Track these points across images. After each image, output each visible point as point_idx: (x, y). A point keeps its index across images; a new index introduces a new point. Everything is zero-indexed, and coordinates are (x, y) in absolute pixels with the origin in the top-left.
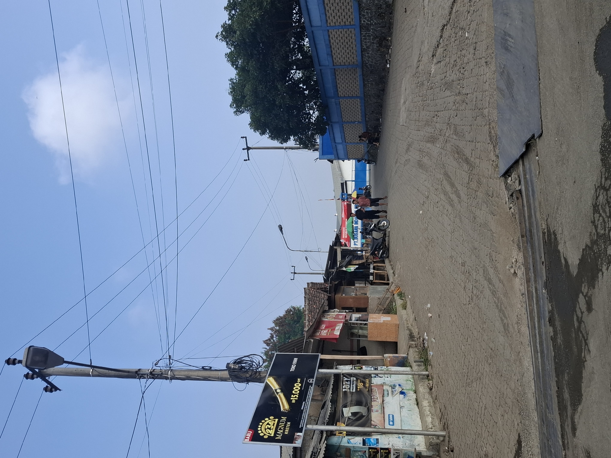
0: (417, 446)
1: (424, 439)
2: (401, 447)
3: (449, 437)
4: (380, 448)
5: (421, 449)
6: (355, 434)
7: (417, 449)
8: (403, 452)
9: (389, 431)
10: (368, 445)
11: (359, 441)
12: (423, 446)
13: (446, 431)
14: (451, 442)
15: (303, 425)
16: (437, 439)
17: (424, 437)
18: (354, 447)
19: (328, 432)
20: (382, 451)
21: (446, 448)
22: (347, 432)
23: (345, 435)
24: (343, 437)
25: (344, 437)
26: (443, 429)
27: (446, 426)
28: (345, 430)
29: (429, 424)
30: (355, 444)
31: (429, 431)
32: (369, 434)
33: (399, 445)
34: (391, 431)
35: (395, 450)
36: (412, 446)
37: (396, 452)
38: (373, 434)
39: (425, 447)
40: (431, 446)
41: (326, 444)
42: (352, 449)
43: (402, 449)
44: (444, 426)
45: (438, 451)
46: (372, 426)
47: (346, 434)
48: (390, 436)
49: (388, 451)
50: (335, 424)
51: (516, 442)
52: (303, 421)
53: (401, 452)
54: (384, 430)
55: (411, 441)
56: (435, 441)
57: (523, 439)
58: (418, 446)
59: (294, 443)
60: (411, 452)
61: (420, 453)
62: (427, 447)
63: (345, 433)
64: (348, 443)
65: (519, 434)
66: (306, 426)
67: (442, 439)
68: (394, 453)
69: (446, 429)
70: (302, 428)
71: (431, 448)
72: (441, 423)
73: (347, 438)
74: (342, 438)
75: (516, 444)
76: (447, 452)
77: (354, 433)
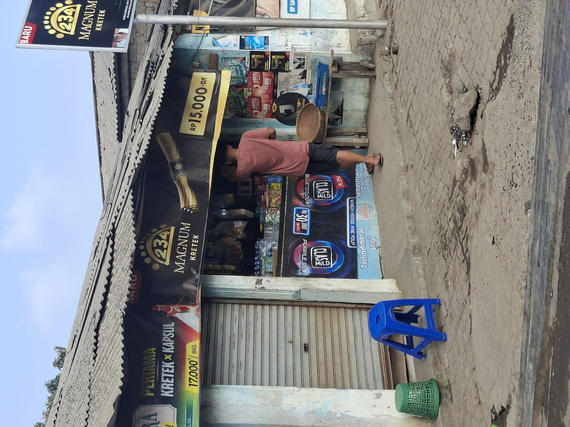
0: (336, 46)
1: (349, 35)
2: (308, 50)
3: (393, 30)
4: (271, 52)
5: (343, 52)
6: (227, 29)
7: (335, 52)
8: (311, 57)
9: (288, 22)
10: (249, 47)
11: (234, 42)
12: (347, 46)
13: (389, 19)
14: (394, 38)
15: (128, 14)
16: (371, 34)
17: (348, 33)
18: (224, 51)
19: (177, 27)
20: (273, 57)
21: (386, 48)
22: (211, 26)
23: (208, 32)
24: (205, 35)
25: (207, 36)
26: (383, 17)
27: (388, 12)
28: (209, 22)
29: (360, 9)
30: (226, 46)
31: (359, 21)
32: (251, 29)
33: (305, 47)
34: (292, 22)
35: (296, 54)
36: (327, 47)
37: (298, 59)
38: (258, 28)
39: (350, 48)
40: (361, 46)
41: (172, 47)
42: (221, 55)
43: (309, 53)
44: (386, 11)
45: (372, 54)
46: (256, 15)
47: (210, 30)
48: (289, 31)
49: (284, 57)
50: (189, 13)
51: (504, 30)
52: (130, 9)
53: (307, 58)
54: (279, 22)
55: (326, 39)
56: (367, 37)
57: (517, 24)
58: (338, 47)
59: (114, 47)
60: (325, 57)
61: (341, 59)
62: (353, 48)
63: (208, 27)
64: (214, 45)
65: (512, 16)
66: (135, 16)
67: (379, 33)
68: (294, 60)
69: (389, 16)
70: (128, 20)
71: (360, 50)
72: (380, 6)
73: (212, 37)
74: (203, 36)
75: (505, 33)
76: (387, 55)
77: (224, 29)
